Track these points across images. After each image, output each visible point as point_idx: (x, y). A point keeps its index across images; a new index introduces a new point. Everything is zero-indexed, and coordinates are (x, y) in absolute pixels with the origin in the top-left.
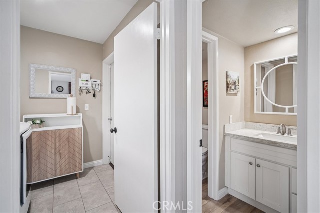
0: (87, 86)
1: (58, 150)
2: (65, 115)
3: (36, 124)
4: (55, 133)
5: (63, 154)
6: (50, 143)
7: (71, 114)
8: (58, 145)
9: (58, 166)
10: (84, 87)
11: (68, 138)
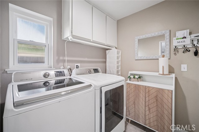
0: (184, 44)
1: (147, 104)
2: (157, 74)
3: (135, 78)
4: (145, 89)
5: (152, 109)
6: (141, 95)
7: (162, 73)
8: (147, 99)
9: (147, 118)
10: (180, 45)
11: (156, 97)
